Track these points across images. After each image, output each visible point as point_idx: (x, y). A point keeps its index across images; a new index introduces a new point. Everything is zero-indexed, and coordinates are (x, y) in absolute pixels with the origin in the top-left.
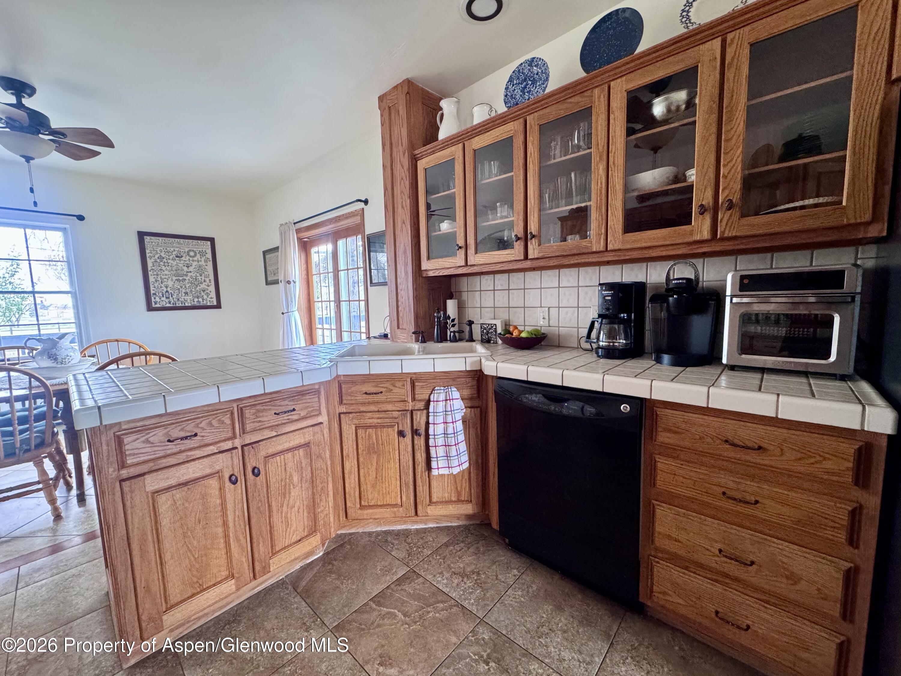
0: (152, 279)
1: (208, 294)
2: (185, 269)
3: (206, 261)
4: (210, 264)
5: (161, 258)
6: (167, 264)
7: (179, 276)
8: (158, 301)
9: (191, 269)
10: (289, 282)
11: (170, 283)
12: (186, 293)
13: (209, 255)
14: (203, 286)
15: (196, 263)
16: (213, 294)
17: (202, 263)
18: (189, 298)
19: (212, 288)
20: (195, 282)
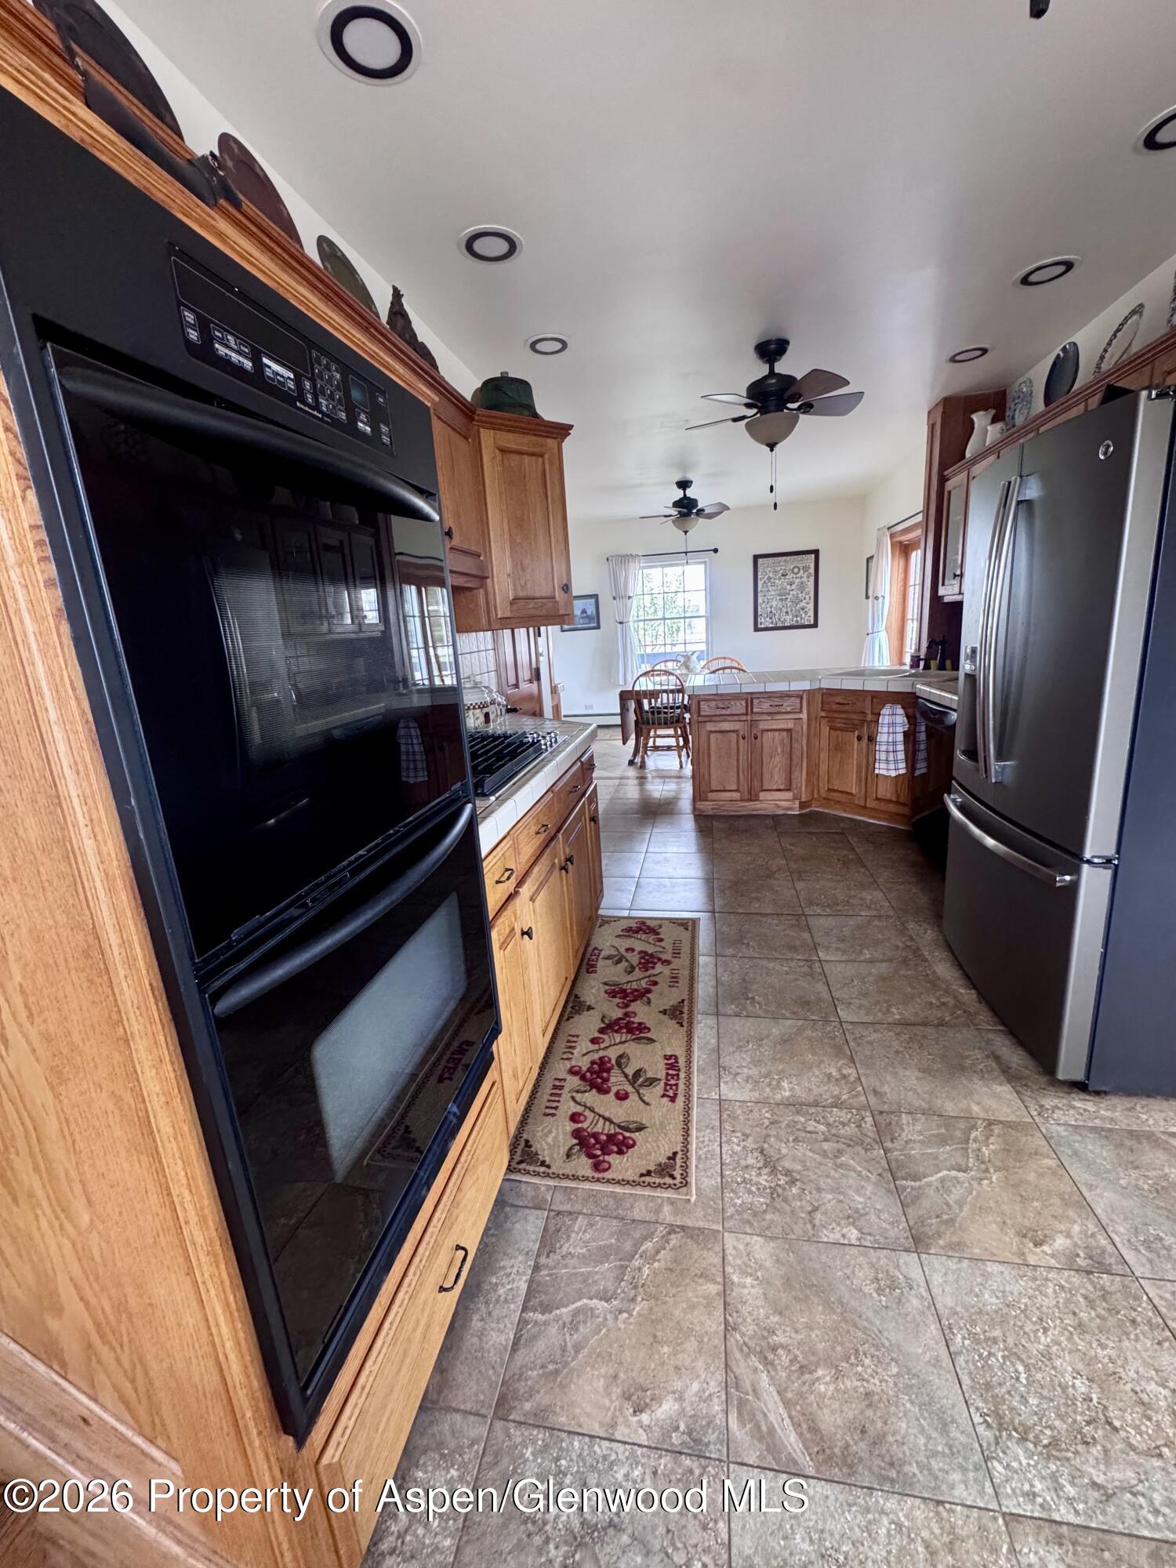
0: (760, 600)
1: (806, 613)
2: (788, 587)
3: (808, 577)
4: (812, 579)
5: (769, 578)
6: (773, 584)
7: (783, 594)
8: (764, 622)
9: (793, 587)
10: (877, 598)
11: (774, 603)
12: (787, 613)
13: (812, 571)
14: (803, 604)
15: (798, 580)
16: (811, 613)
17: (805, 579)
18: (788, 618)
19: (811, 606)
20: (797, 601)
